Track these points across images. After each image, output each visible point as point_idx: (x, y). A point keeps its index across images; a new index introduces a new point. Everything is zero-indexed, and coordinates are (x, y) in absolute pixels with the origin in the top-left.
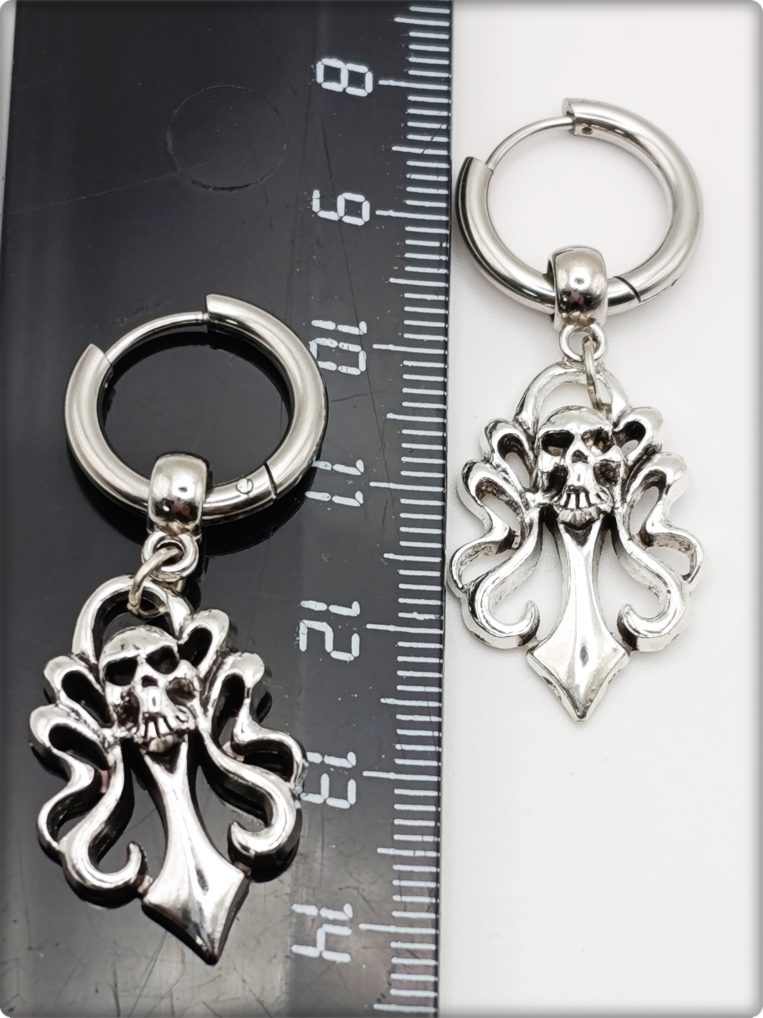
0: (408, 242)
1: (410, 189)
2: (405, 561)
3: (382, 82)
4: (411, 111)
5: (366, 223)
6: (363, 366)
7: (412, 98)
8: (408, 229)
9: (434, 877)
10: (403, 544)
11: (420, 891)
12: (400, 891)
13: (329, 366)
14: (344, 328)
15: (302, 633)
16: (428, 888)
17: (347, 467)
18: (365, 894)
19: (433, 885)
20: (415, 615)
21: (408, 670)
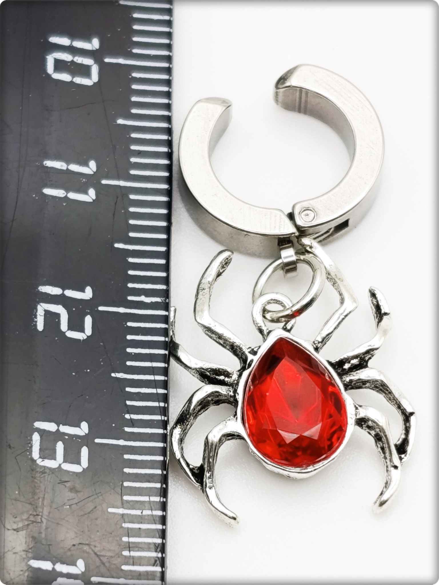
2: (134, 250)
9: (160, 533)
10: (132, 235)
11: (147, 547)
12: (129, 547)
13: (65, 77)
14: (79, 44)
15: (39, 315)
16: (155, 544)
17: (81, 167)
18: (96, 550)
19: (159, 541)
20: (143, 298)
21: (136, 347)
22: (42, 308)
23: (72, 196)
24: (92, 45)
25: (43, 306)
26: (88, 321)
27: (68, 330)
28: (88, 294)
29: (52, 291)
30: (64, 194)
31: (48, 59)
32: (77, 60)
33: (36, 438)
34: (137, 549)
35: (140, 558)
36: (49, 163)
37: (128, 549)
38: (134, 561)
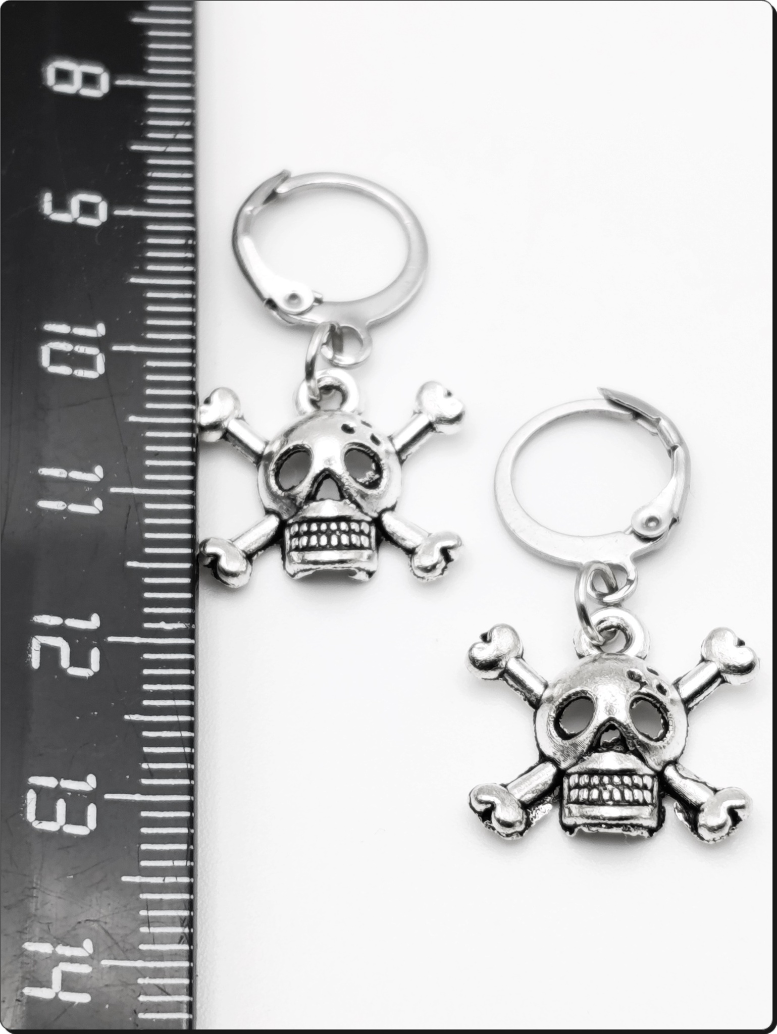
0: (150, 241)
1: (151, 188)
2: (150, 569)
3: (119, 82)
4: (152, 109)
5: (103, 223)
6: (101, 368)
7: (152, 96)
8: (150, 227)
9: (187, 904)
10: (148, 550)
11: (171, 922)
12: (148, 922)
13: (64, 370)
14: (80, 331)
15: (35, 650)
16: (180, 917)
17: (85, 474)
18: (107, 927)
19: (186, 913)
20: (163, 625)
21: (155, 683)
22: (37, 643)
23: (74, 508)
24: (97, 331)
25: (39, 640)
26: (95, 655)
27: (71, 666)
28: (94, 622)
29: (50, 621)
30: (64, 505)
31: (43, 350)
32: (79, 349)
33: (31, 796)
34: (158, 924)
35: (161, 934)
36: (45, 471)
37: (147, 924)
38: (154, 939)
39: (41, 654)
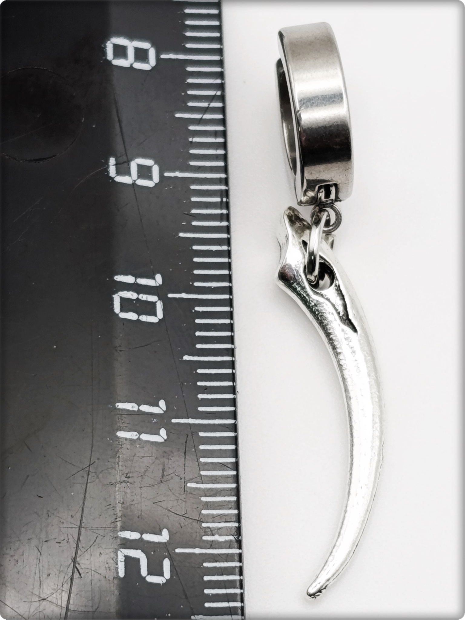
0: (194, 199)
1: (192, 151)
3: (163, 56)
4: (190, 81)
5: (156, 184)
6: (160, 314)
7: (190, 69)
8: (193, 187)
10: (203, 473)
13: (132, 316)
14: (143, 281)
15: (120, 561)
17: (151, 407)
20: (217, 538)
21: (213, 588)
22: (121, 555)
23: (145, 437)
24: (156, 281)
25: (123, 552)
26: (167, 564)
27: (148, 574)
28: (164, 537)
29: (130, 536)
30: (136, 435)
31: (114, 299)
32: (142, 297)
39: (125, 565)
